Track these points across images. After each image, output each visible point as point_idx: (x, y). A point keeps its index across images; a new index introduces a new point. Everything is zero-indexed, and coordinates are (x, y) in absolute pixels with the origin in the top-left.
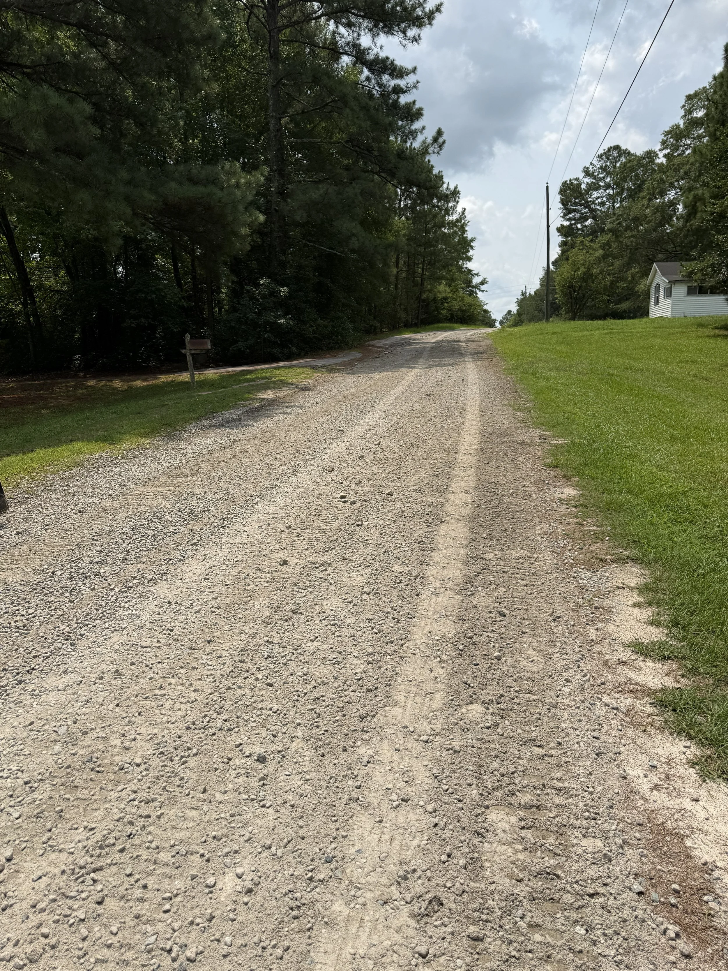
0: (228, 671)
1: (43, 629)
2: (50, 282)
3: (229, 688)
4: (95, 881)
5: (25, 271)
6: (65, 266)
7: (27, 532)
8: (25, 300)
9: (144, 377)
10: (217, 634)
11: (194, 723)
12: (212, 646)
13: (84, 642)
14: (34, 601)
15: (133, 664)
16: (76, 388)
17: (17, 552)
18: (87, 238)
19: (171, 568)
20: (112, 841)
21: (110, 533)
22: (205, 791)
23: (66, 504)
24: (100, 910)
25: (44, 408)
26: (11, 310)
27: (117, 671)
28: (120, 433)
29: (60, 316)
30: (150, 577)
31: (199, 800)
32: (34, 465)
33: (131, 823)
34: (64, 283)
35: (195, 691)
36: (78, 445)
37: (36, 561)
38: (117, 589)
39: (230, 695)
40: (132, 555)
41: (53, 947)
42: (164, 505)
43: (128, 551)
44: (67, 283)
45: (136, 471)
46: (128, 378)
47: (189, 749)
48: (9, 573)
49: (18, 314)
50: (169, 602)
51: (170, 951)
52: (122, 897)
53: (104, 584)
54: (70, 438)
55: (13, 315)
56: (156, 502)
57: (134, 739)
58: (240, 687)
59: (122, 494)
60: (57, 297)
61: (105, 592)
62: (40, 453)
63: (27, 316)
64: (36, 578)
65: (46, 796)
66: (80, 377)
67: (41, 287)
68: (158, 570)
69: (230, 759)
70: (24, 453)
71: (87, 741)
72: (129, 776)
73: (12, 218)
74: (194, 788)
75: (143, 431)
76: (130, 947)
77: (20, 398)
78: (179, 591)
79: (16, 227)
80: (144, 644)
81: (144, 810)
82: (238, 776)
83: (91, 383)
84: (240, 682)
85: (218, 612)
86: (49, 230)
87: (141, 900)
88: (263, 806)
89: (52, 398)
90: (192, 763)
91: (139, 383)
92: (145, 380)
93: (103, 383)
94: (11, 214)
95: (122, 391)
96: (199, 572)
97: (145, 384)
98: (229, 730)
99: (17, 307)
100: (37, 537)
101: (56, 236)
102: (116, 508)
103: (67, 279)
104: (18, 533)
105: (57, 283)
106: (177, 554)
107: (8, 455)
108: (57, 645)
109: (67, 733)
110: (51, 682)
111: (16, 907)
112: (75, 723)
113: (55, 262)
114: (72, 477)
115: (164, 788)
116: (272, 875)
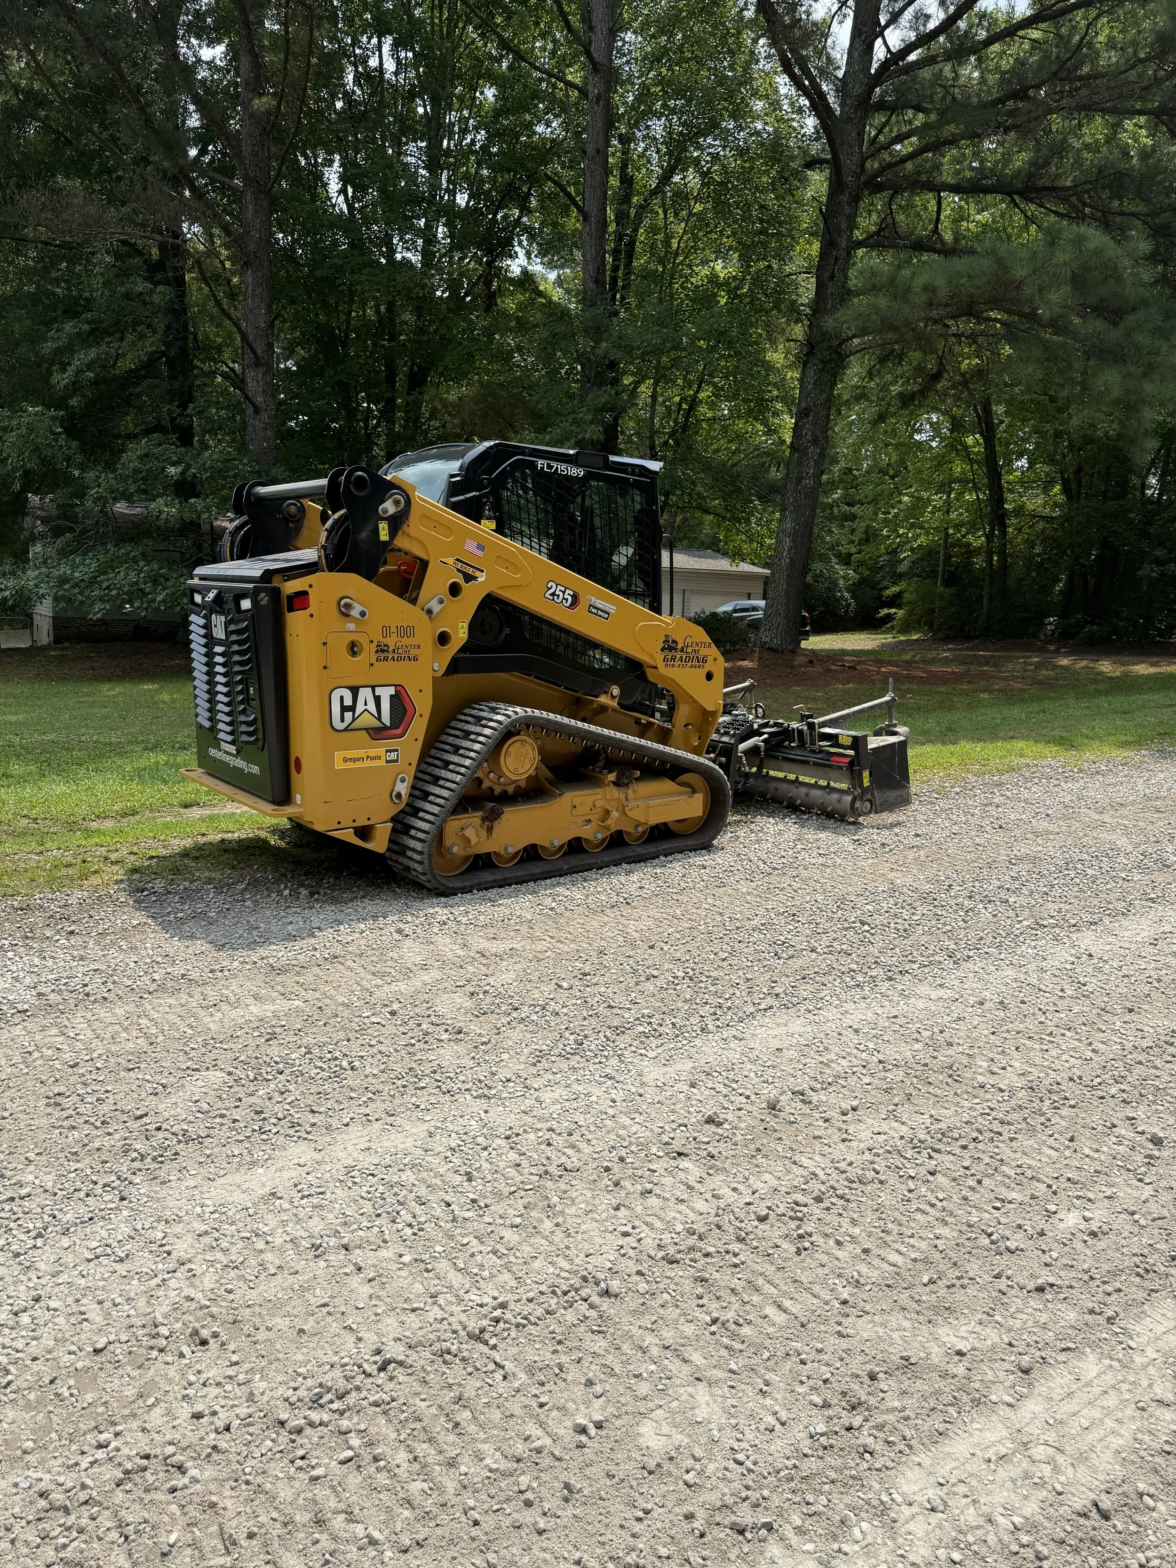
0: (1145, 1045)
1: (925, 938)
2: (1035, 502)
3: (1140, 1063)
4: (930, 1157)
5: (1000, 487)
6: (1063, 478)
7: (927, 836)
8: (992, 530)
9: (1155, 659)
10: (1146, 1007)
11: (1080, 1078)
12: (1134, 1017)
13: (970, 965)
14: (921, 910)
15: (1023, 1002)
16: (1038, 666)
17: (911, 855)
18: (1106, 435)
19: (1107, 920)
20: (956, 1135)
21: (1034, 860)
22: (1072, 1140)
23: (985, 814)
24: (931, 1178)
25: (984, 691)
26: (970, 544)
27: (1002, 1002)
28: (1087, 737)
29: (1039, 555)
30: (1073, 922)
31: (1063, 1144)
32: (953, 760)
33: (981, 1133)
34: (1056, 505)
35: (1094, 1051)
36: (1020, 744)
37: (931, 872)
38: (1025, 923)
39: (1138, 1070)
40: (1057, 891)
41: (881, 1182)
42: (1124, 843)
43: (1052, 886)
44: (1060, 506)
45: (1094, 790)
46: (1126, 659)
47: (1066, 1098)
48: (899, 874)
49: (977, 551)
50: (1090, 955)
51: (990, 1235)
52: (954, 1180)
53: (1011, 913)
54: (1011, 734)
55: (969, 552)
56: (1113, 837)
57: (1004, 1068)
58: (1156, 1068)
59: (1065, 817)
60: (1041, 525)
61: (1009, 922)
62: (965, 747)
63: (990, 554)
64: (928, 887)
65: (898, 1079)
66: (1050, 652)
67: (1019, 511)
68: (1086, 917)
69: (1114, 1126)
70: (944, 743)
71: (950, 1052)
72: (988, 1096)
73: (999, 409)
74: (1061, 1133)
75: (1123, 738)
76: (951, 1214)
77: (954, 673)
78: (1109, 947)
79: (1002, 422)
80: (1043, 987)
81: (996, 1127)
82: (1119, 1144)
83: (1065, 662)
84: (1158, 1062)
85: (1155, 984)
86: (1048, 427)
87: (972, 1189)
88: (1140, 1180)
89: (998, 678)
90: (1065, 1112)
91: (1142, 669)
92: (1153, 665)
93: (1083, 663)
94: (999, 403)
95: (1111, 678)
96: (1146, 934)
97: (1152, 670)
98: (1124, 1101)
99: (978, 540)
100: (939, 844)
101: (1058, 435)
102: (1052, 833)
103: (1061, 498)
104: (917, 835)
105: (1044, 505)
106: (1120, 905)
107: (923, 744)
108: (937, 958)
109: (931, 1038)
110: (923, 989)
111: (854, 1144)
112: (941, 1032)
113: (1047, 474)
114: (1001, 784)
115: (1025, 1119)
116: (1126, 1234)
